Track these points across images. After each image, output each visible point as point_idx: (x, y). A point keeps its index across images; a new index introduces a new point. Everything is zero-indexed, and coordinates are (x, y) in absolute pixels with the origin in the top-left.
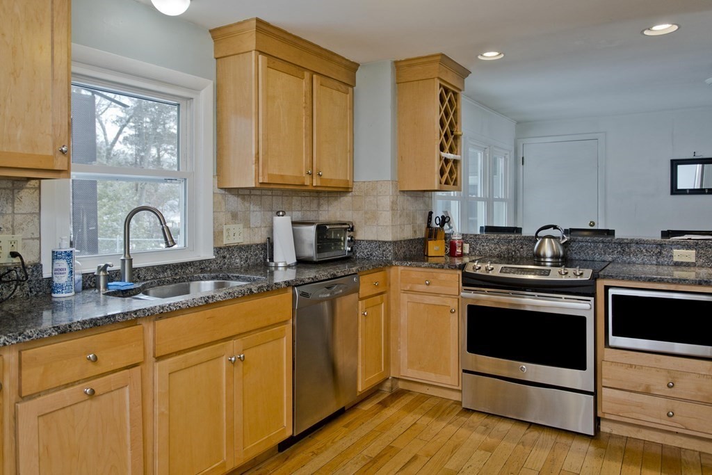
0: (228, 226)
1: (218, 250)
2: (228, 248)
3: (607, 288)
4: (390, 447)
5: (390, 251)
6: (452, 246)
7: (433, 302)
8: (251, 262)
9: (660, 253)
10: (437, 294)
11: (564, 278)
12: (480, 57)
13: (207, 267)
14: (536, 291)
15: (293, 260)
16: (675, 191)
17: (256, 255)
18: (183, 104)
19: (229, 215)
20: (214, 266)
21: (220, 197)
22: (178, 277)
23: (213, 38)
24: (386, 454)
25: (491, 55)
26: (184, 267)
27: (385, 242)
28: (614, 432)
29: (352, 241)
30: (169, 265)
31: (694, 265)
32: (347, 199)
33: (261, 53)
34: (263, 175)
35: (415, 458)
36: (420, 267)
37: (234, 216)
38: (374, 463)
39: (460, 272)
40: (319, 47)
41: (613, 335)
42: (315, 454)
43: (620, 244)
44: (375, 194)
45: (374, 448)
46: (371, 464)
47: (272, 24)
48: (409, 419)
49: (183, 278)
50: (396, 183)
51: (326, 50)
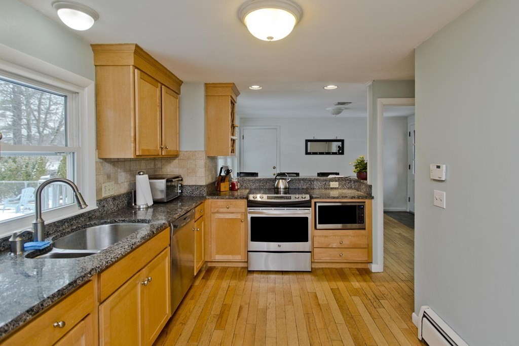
0: (105, 184)
1: (100, 202)
2: (106, 199)
3: (315, 203)
4: (224, 305)
5: (204, 191)
6: (233, 185)
7: (230, 217)
8: (120, 207)
9: (325, 184)
10: (232, 213)
11: (297, 200)
12: (250, 88)
13: (93, 215)
14: (284, 207)
15: (151, 203)
16: (307, 153)
17: (123, 202)
18: (69, 96)
19: (106, 176)
20: (98, 214)
21: (100, 164)
22: (75, 227)
23: (94, 50)
24: (224, 310)
25: (255, 87)
26: (77, 219)
27: (201, 186)
28: (317, 267)
29: (182, 186)
30: (67, 219)
31: (338, 188)
32: (176, 161)
33: (136, 68)
34: (139, 150)
35: (241, 308)
36: (223, 199)
37: (109, 177)
38: (222, 318)
39: (246, 201)
40: (166, 69)
41: (319, 224)
42: (184, 324)
43: (310, 180)
44: (194, 158)
45: (216, 309)
46: (220, 320)
47: (144, 50)
48: (225, 284)
49: (79, 227)
50: (206, 151)
51: (169, 71)
